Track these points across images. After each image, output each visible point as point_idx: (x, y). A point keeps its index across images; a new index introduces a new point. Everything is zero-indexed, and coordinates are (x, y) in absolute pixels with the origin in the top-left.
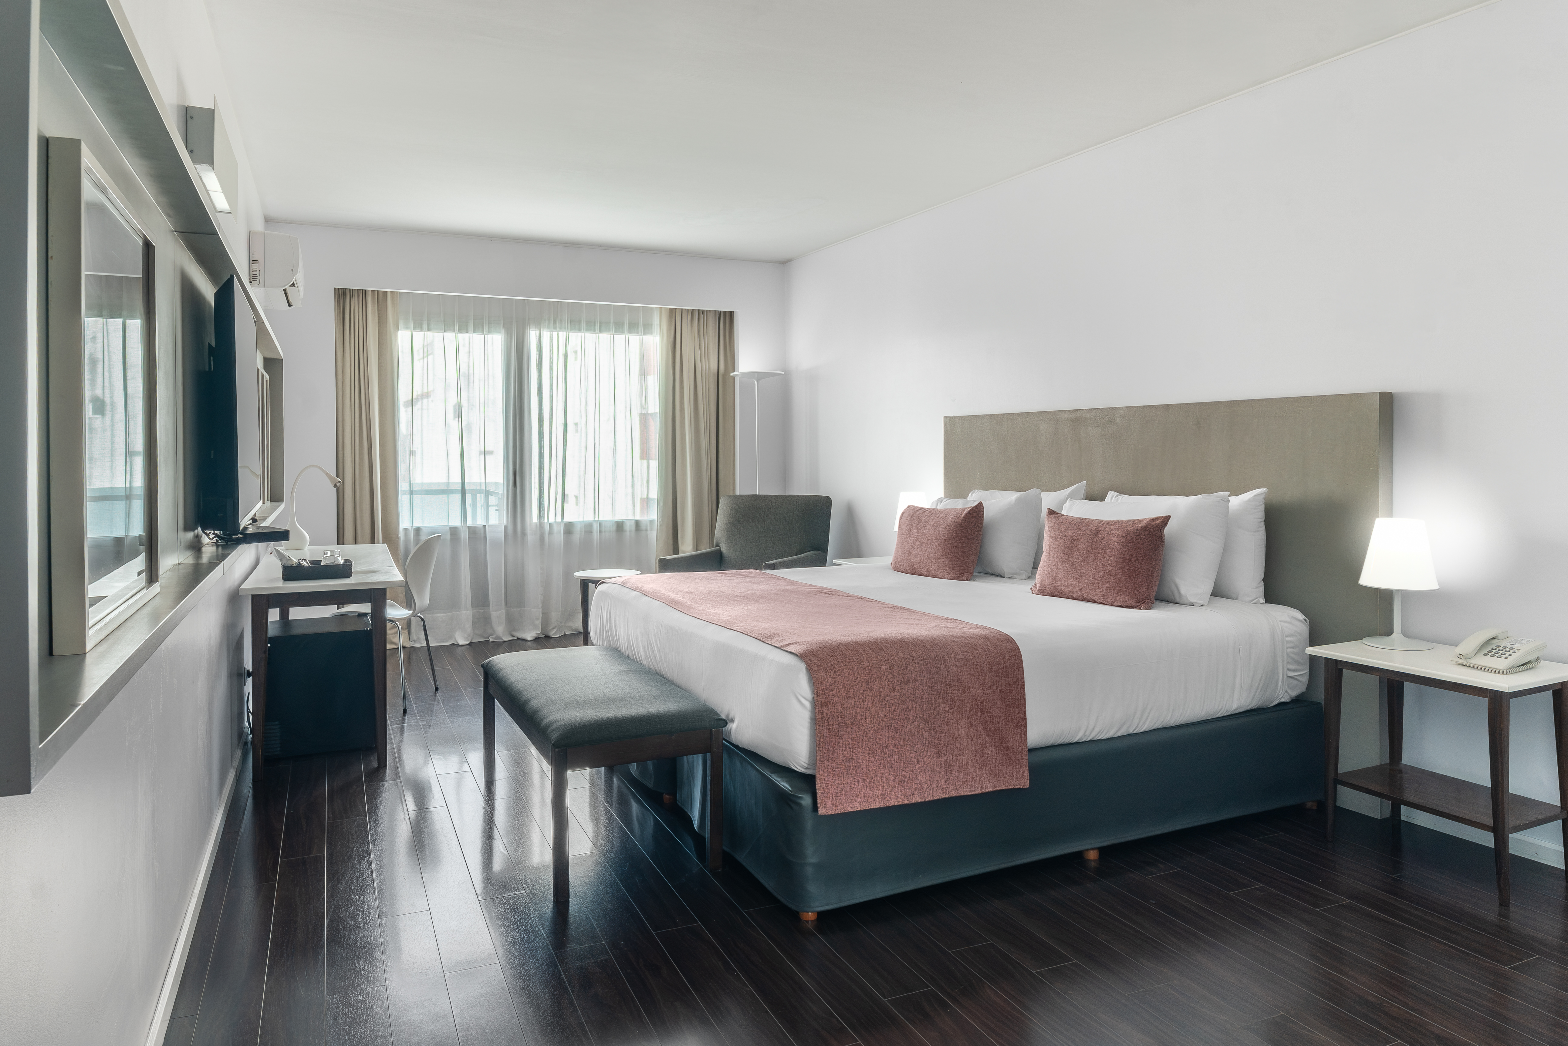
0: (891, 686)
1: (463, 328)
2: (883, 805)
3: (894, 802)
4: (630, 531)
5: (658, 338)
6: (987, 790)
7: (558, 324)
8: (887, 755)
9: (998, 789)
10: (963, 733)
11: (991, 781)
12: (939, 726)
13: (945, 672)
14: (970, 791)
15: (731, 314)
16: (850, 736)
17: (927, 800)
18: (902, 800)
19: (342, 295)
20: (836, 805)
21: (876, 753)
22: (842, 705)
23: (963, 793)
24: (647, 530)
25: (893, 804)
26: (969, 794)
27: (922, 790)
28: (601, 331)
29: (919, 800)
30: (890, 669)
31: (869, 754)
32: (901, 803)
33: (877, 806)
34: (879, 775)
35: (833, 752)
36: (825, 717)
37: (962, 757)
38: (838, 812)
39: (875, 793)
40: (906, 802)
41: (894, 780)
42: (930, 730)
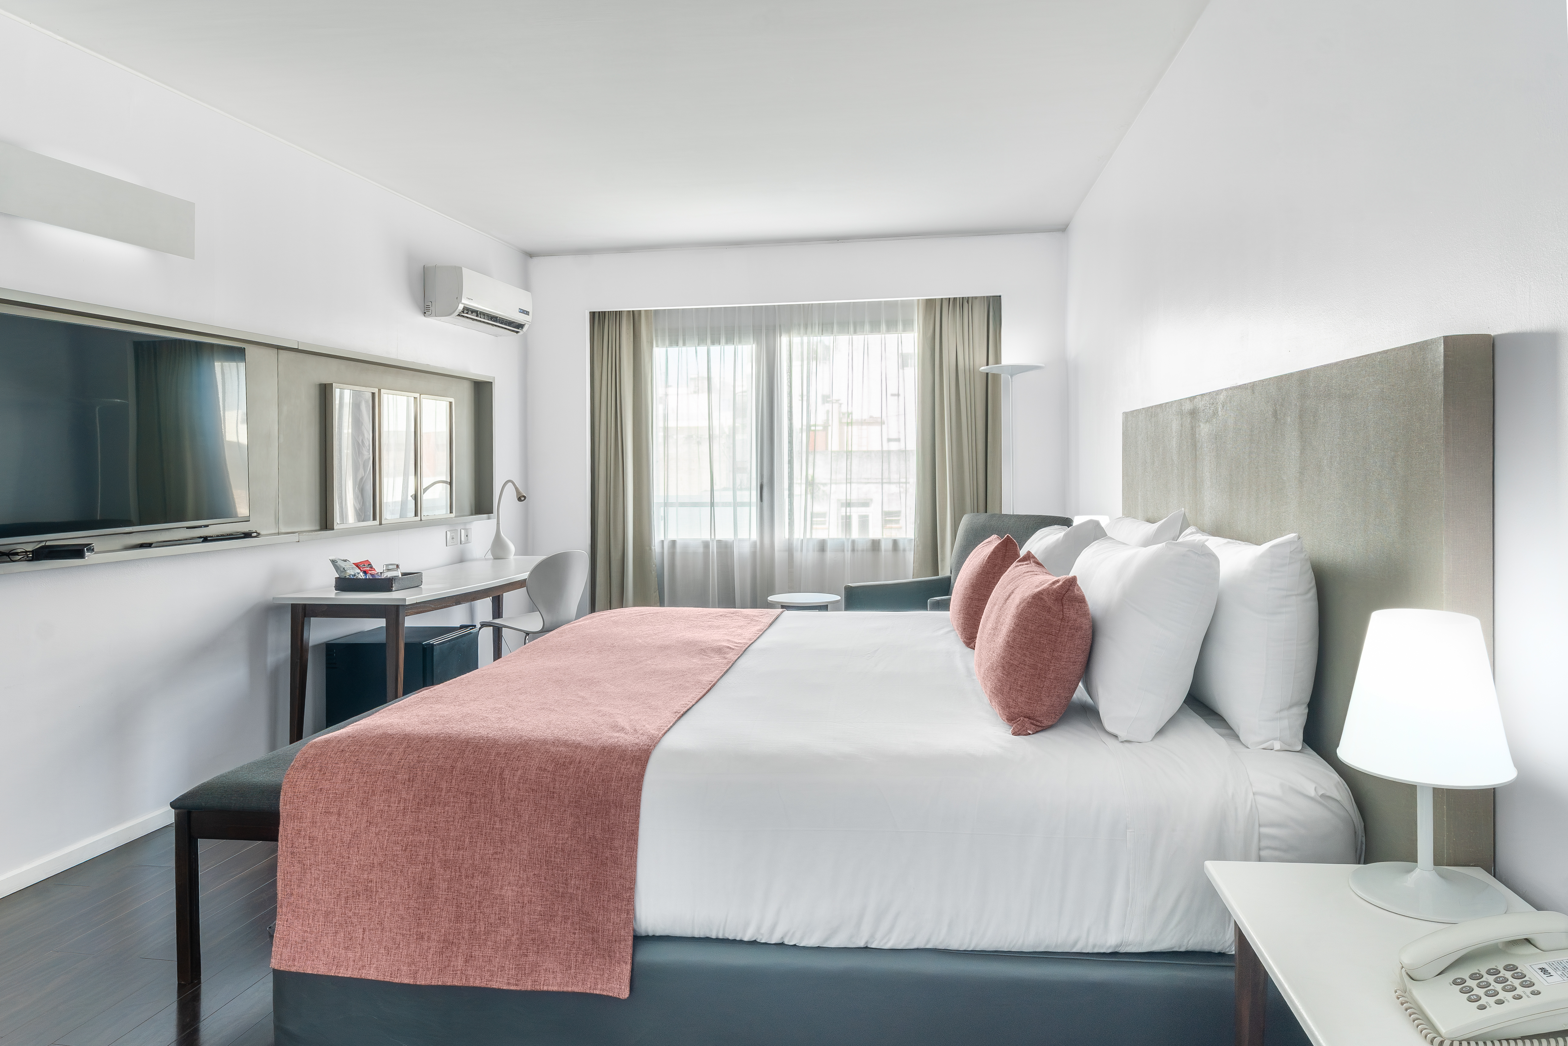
0: (402, 805)
1: (715, 341)
2: (356, 975)
3: (371, 974)
4: (885, 551)
5: (916, 335)
6: (545, 988)
7: (809, 330)
8: (377, 904)
9: (570, 989)
10: (509, 893)
11: (560, 975)
12: (467, 877)
13: (498, 797)
14: (509, 984)
15: (997, 299)
16: (320, 868)
17: (418, 983)
18: (384, 975)
19: (598, 319)
20: (294, 960)
21: (359, 899)
22: (314, 823)
23: (495, 985)
24: (904, 550)
25: (370, 978)
26: (504, 988)
27: (414, 967)
28: (855, 332)
29: (406, 981)
30: (409, 781)
31: (347, 898)
32: (381, 978)
33: (348, 974)
34: (361, 930)
35: (299, 886)
36: (289, 835)
37: (502, 929)
38: (293, 969)
39: (350, 954)
40: (388, 979)
41: (380, 942)
42: (451, 879)
